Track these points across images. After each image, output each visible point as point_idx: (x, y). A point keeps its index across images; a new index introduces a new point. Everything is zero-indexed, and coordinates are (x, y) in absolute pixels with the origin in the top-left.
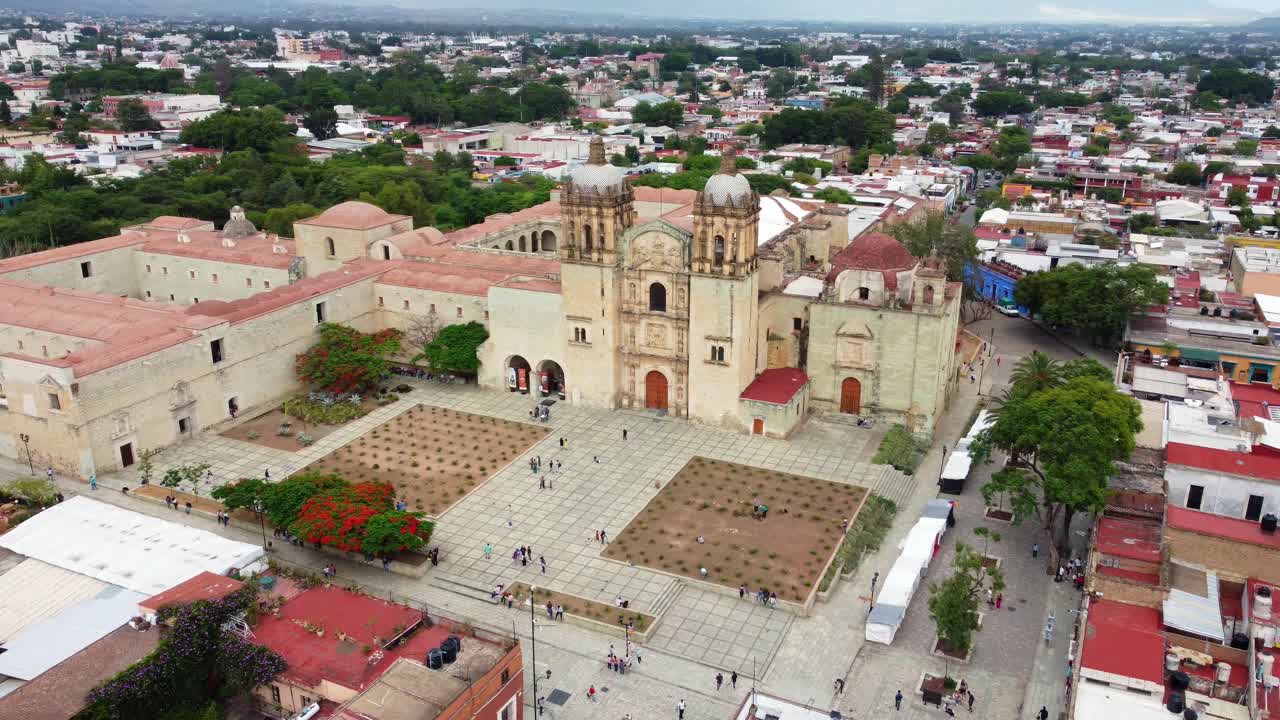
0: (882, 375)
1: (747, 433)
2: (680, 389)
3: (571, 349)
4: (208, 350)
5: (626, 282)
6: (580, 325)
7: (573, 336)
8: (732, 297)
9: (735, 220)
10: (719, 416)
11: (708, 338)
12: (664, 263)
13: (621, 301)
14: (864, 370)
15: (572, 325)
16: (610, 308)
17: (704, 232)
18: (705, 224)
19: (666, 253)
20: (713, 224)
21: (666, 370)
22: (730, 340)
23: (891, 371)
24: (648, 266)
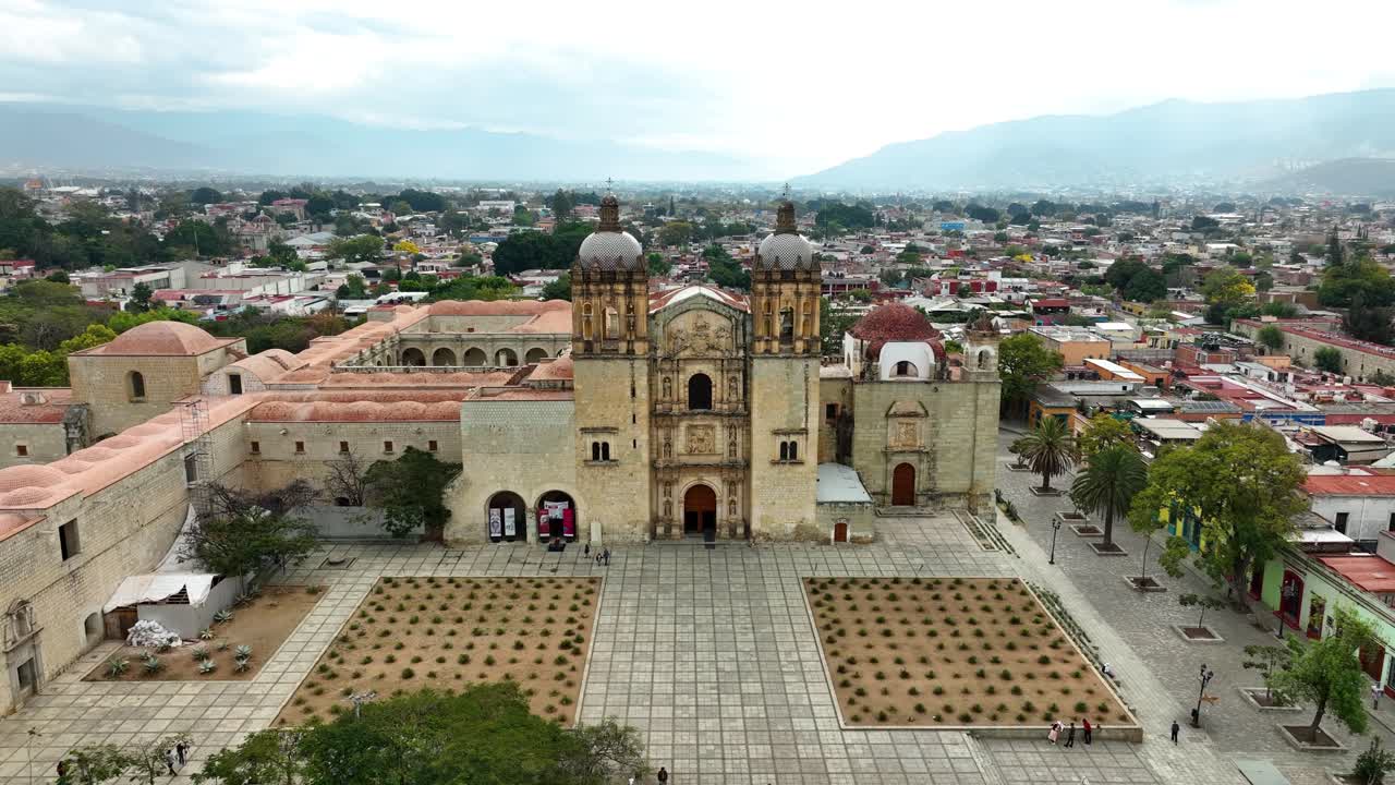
0: (938, 455)
1: (827, 542)
2: (733, 502)
3: (587, 473)
4: (55, 539)
5: (660, 377)
6: (601, 439)
7: (589, 454)
8: (806, 379)
9: (809, 286)
10: (791, 527)
11: (776, 433)
12: (712, 347)
13: (653, 403)
14: (918, 452)
15: (590, 440)
16: (643, 410)
17: (769, 305)
18: (770, 294)
19: (712, 335)
20: (780, 293)
21: (715, 482)
22: (805, 431)
23: (948, 450)
24: (687, 353)
